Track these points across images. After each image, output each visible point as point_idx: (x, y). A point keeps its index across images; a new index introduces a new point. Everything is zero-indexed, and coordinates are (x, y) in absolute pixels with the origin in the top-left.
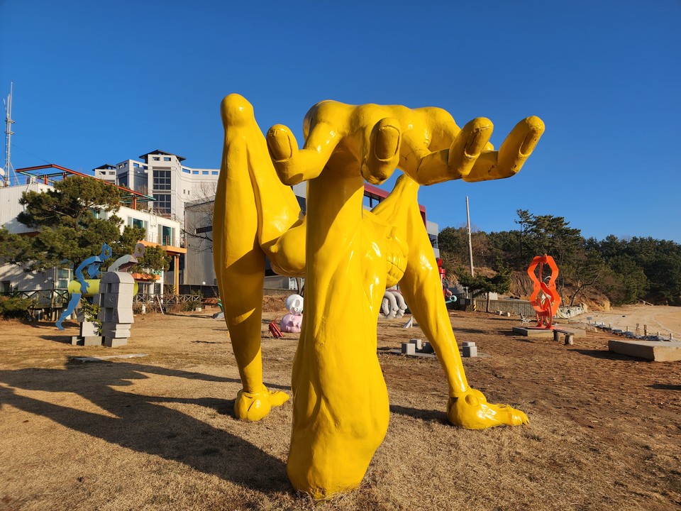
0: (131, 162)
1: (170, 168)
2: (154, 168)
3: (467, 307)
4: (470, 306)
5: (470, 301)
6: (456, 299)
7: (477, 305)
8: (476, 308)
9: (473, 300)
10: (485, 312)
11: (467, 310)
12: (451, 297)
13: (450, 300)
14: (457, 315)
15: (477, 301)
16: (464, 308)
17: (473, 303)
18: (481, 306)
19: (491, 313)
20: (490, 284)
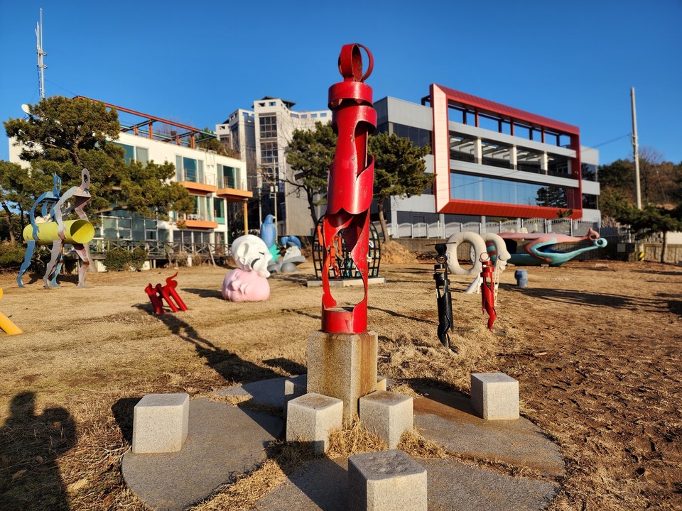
0: (241, 112)
1: (275, 113)
2: (260, 115)
3: (630, 256)
4: (633, 254)
5: (634, 247)
6: (605, 243)
7: (645, 252)
8: (644, 256)
9: (639, 245)
10: (659, 263)
11: (630, 259)
12: (597, 240)
13: (596, 245)
14: (606, 267)
15: (645, 247)
16: (624, 258)
17: (638, 249)
18: (653, 253)
19: (668, 264)
20: (667, 219)
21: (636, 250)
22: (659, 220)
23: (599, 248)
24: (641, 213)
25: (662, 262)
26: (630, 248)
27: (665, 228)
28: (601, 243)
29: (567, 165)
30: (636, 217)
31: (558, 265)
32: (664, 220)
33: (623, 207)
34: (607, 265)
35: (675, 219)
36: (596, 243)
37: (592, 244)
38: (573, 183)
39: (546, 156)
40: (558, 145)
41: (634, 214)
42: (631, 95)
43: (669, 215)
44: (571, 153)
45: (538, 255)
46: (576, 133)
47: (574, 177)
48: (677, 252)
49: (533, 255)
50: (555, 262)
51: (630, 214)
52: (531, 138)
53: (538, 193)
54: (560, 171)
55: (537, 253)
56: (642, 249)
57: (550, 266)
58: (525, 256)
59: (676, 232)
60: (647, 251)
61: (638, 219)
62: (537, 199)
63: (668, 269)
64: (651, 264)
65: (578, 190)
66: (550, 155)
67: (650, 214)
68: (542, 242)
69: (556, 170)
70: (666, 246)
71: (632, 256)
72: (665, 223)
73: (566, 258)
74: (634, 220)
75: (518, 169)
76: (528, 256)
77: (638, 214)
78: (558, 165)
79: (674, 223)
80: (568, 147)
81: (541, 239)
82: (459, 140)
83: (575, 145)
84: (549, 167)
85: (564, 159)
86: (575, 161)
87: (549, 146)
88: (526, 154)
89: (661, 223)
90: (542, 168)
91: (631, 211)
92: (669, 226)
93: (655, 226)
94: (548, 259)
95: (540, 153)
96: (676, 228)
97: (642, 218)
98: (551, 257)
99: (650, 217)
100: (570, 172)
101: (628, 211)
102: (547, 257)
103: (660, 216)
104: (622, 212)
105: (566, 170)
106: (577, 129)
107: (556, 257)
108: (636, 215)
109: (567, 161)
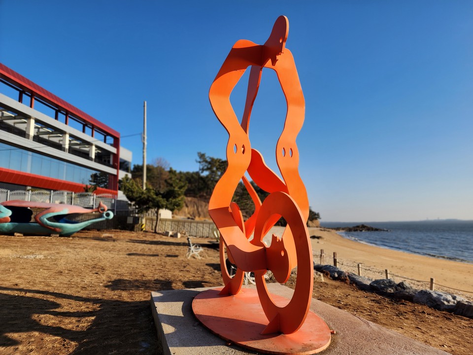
3: (136, 226)
4: (138, 225)
5: (138, 219)
6: (112, 215)
7: (146, 224)
8: (145, 227)
9: (142, 218)
10: (153, 233)
11: (135, 230)
12: (105, 213)
13: (104, 217)
14: (111, 237)
15: (146, 220)
16: (131, 228)
17: (142, 222)
18: (151, 225)
19: (159, 234)
20: (160, 199)
21: (140, 222)
22: (154, 199)
23: (107, 220)
24: (143, 193)
25: (155, 232)
26: (136, 220)
27: (159, 206)
28: (108, 215)
29: (110, 158)
30: (138, 196)
31: (68, 235)
32: (157, 199)
33: (130, 187)
34: (112, 235)
35: (165, 199)
36: (104, 215)
37: (101, 216)
38: (113, 171)
39: (94, 148)
40: (105, 142)
41: (137, 193)
42: (144, 106)
43: (161, 196)
44: (113, 150)
45: (48, 225)
46: (117, 136)
47: (114, 167)
48: (166, 224)
49: (43, 225)
50: (65, 232)
51: (134, 192)
52: (84, 131)
53: (92, 176)
54: (105, 161)
55: (46, 223)
56: (144, 221)
57: (60, 236)
58: (34, 226)
59: (164, 209)
60: (147, 223)
61: (140, 197)
62: (90, 181)
63: (158, 238)
64: (148, 233)
65: (116, 176)
66: (98, 147)
67: (148, 194)
68: (53, 212)
69: (102, 160)
70: (159, 220)
71: (137, 227)
72: (158, 202)
73: (76, 228)
74: (137, 198)
75: (69, 152)
76: (37, 226)
77: (140, 193)
78: (103, 157)
79: (164, 202)
80: (111, 145)
81: (52, 209)
82: (13, 116)
83: (116, 144)
84: (96, 156)
85: (108, 153)
86: (116, 156)
87: (97, 141)
88: (78, 142)
89: (155, 201)
90: (90, 156)
91: (135, 190)
92: (160, 204)
93: (151, 204)
94: (58, 230)
95: (90, 144)
96: (165, 206)
97: (143, 197)
98: (61, 227)
99: (148, 197)
100: (111, 163)
101: (133, 190)
102: (57, 227)
103: (155, 197)
104: (128, 190)
105: (109, 162)
106: (119, 134)
107: (66, 228)
108: (138, 194)
109: (110, 156)
